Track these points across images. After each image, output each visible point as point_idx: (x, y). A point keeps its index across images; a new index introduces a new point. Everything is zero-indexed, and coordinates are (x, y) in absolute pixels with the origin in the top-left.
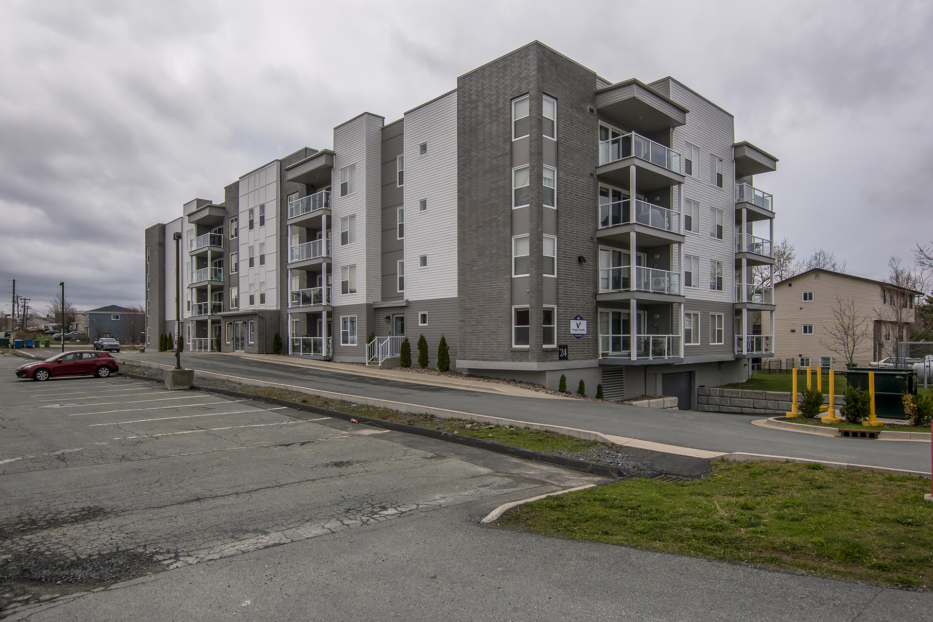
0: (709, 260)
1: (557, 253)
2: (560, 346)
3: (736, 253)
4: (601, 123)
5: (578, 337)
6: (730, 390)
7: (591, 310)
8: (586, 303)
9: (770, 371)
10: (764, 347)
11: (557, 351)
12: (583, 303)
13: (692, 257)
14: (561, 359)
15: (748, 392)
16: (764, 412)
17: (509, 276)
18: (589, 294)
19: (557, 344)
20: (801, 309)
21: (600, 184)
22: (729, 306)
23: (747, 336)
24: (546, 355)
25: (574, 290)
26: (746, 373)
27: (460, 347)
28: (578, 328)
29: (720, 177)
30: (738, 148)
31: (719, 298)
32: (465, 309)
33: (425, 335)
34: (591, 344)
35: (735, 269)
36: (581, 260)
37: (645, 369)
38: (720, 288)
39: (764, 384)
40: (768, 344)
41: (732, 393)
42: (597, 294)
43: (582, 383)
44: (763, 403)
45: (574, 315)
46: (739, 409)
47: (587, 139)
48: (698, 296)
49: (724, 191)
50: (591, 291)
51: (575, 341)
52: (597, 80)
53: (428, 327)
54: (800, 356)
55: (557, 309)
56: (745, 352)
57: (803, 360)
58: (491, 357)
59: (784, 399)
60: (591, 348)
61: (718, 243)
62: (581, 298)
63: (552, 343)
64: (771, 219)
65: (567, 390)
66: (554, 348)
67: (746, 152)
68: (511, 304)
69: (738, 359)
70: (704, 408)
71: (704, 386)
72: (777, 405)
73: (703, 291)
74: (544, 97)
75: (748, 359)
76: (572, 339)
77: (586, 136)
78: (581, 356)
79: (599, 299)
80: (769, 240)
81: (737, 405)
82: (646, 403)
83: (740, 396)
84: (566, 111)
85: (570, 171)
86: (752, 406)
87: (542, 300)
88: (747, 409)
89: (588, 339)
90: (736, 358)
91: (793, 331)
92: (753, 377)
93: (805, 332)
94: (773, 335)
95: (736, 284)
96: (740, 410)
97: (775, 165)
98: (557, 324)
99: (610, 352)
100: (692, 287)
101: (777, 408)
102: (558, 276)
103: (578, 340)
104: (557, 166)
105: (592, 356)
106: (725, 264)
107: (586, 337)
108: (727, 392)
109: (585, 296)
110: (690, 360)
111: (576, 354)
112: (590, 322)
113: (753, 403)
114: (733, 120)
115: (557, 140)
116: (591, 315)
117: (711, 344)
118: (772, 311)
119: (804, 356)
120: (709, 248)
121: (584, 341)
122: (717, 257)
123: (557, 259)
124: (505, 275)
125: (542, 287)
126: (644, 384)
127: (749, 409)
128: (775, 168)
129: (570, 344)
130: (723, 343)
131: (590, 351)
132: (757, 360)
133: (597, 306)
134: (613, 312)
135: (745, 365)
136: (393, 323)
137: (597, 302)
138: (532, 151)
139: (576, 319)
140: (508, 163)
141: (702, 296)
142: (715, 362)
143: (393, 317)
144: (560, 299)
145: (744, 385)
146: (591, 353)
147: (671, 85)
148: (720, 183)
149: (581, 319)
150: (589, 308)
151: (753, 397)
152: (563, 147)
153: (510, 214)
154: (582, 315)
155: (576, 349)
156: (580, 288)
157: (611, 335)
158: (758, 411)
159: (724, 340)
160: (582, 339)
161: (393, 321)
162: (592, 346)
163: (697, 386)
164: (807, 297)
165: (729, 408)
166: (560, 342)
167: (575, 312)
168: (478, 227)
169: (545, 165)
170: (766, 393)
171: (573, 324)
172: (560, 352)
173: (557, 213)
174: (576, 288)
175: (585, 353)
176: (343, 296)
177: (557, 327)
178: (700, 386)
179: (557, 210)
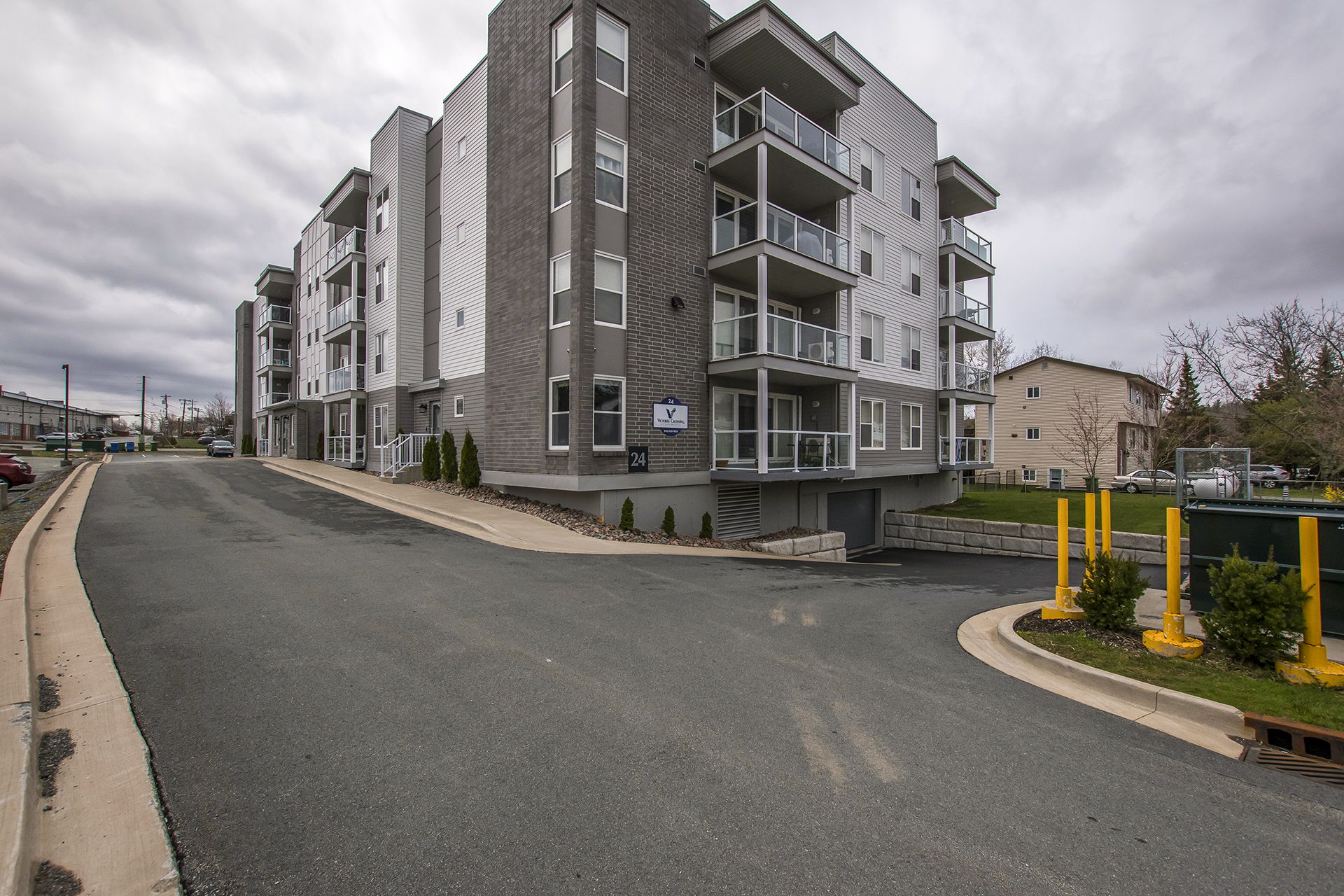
0: (900, 325)
1: (628, 288)
2: (631, 449)
3: (940, 319)
4: (717, 88)
5: (670, 433)
6: (931, 517)
7: (696, 390)
8: (687, 377)
9: (986, 486)
10: (979, 454)
11: (624, 456)
12: (680, 376)
13: (872, 316)
14: (632, 470)
15: (957, 521)
16: (980, 552)
17: (543, 328)
18: (694, 362)
19: (627, 444)
20: (1024, 408)
21: (717, 186)
22: (931, 395)
23: (955, 438)
24: (598, 464)
25: (663, 353)
26: (955, 490)
27: (487, 449)
28: (670, 417)
29: (916, 205)
30: (943, 167)
31: (916, 382)
32: (493, 387)
33: (453, 432)
34: (697, 445)
35: (940, 346)
36: (676, 303)
37: (797, 488)
38: (916, 366)
39: (979, 507)
40: (985, 451)
41: (934, 521)
42: (709, 363)
43: (669, 513)
44: (979, 538)
45: (663, 395)
46: (943, 546)
47: (691, 106)
48: (882, 375)
49: (923, 226)
50: (697, 358)
51: (663, 441)
52: (711, 17)
53: (465, 419)
54: (1024, 467)
55: (627, 384)
56: (953, 462)
57: (1026, 472)
58: (522, 466)
59: (1011, 534)
60: (697, 453)
61: (913, 301)
62: (676, 367)
63: (618, 443)
64: (990, 275)
65: (635, 527)
66: (621, 452)
67: (954, 171)
68: (548, 376)
69: (944, 472)
70: (894, 542)
71: (894, 511)
72: (999, 542)
73: (889, 369)
74: (600, 14)
75: (958, 472)
76: (659, 437)
77: (688, 101)
78: (675, 466)
79: (713, 370)
80: (987, 304)
81: (940, 540)
82: (789, 544)
83: (945, 527)
84: (647, 49)
85: (655, 152)
86: (962, 542)
87: (592, 366)
88: (956, 546)
89: (690, 437)
90: (940, 470)
91: (1014, 436)
92: (965, 496)
93: (1030, 437)
94: (992, 437)
95: (940, 364)
96: (945, 547)
97: (995, 201)
98: (627, 410)
99: (735, 460)
100: (872, 362)
101: (1000, 548)
102: (628, 327)
103: (670, 438)
104: (629, 138)
105: (697, 465)
106: (924, 332)
107: (687, 433)
108: (926, 520)
109: (686, 365)
110: (868, 473)
111: (666, 462)
112: (694, 409)
113: (965, 538)
114: (936, 129)
115: (629, 94)
116: (697, 398)
117: (902, 449)
118: (991, 405)
119: (1028, 468)
120: (900, 306)
121: (683, 441)
122: (914, 322)
123: (628, 297)
124: (540, 325)
125: (593, 344)
126: (797, 511)
127: (959, 546)
128: (995, 204)
129: (654, 445)
130: (920, 449)
131: (694, 457)
132: (969, 473)
133: (708, 383)
134: (740, 394)
135: (954, 479)
136: (430, 414)
137: (708, 376)
138: (576, 104)
139: (665, 402)
140: (545, 134)
141: (889, 377)
142: (910, 476)
143: (430, 406)
144: (631, 366)
145: (953, 509)
146: (697, 461)
147: (836, 45)
148: (916, 214)
149: (677, 403)
150: (694, 385)
151: (965, 529)
152: (640, 108)
153: (546, 220)
154: (678, 396)
155: (666, 453)
156: (675, 351)
157: (736, 431)
158: (972, 550)
159: (923, 443)
160: (678, 437)
161: (430, 412)
162: (698, 449)
163: (883, 511)
164: (1033, 392)
165: (928, 545)
166: (631, 440)
167: (664, 391)
168: (509, 251)
169: (600, 132)
170: (983, 524)
171: (660, 411)
172: (631, 459)
173: (628, 218)
174: (667, 350)
175: (686, 461)
176: (377, 377)
177: (627, 414)
178: (888, 511)
179: (628, 214)
